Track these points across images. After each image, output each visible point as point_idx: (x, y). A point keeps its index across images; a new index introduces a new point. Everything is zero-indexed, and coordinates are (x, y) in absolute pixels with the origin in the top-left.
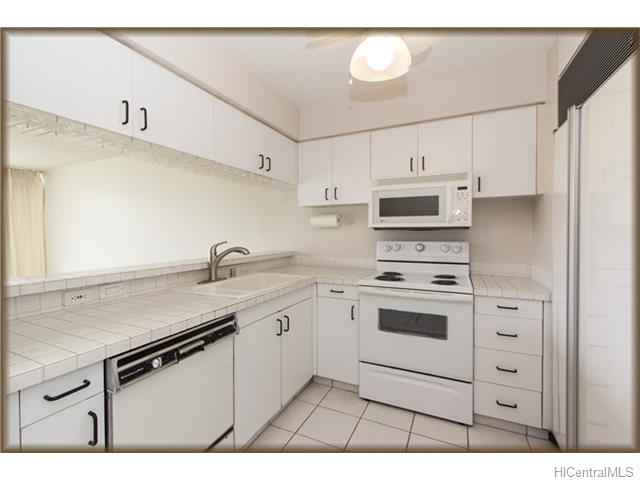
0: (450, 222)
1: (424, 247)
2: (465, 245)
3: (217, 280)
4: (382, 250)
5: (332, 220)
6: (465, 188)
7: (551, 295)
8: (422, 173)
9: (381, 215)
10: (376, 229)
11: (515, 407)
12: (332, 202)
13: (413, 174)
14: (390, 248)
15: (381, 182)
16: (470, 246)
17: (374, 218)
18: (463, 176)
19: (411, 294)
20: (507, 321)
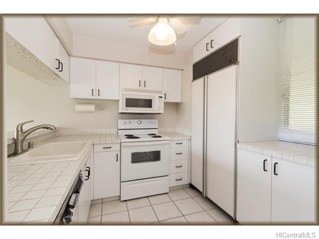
0: (156, 111)
1: (141, 122)
2: (156, 121)
3: (23, 151)
4: (122, 124)
5: (92, 108)
6: (161, 97)
7: (191, 137)
8: (144, 88)
9: (126, 106)
10: (122, 113)
11: (181, 179)
12: (96, 97)
13: (140, 88)
14: (125, 123)
15: (126, 90)
16: (159, 121)
17: (122, 108)
18: (161, 92)
19: (147, 143)
20: (179, 149)
